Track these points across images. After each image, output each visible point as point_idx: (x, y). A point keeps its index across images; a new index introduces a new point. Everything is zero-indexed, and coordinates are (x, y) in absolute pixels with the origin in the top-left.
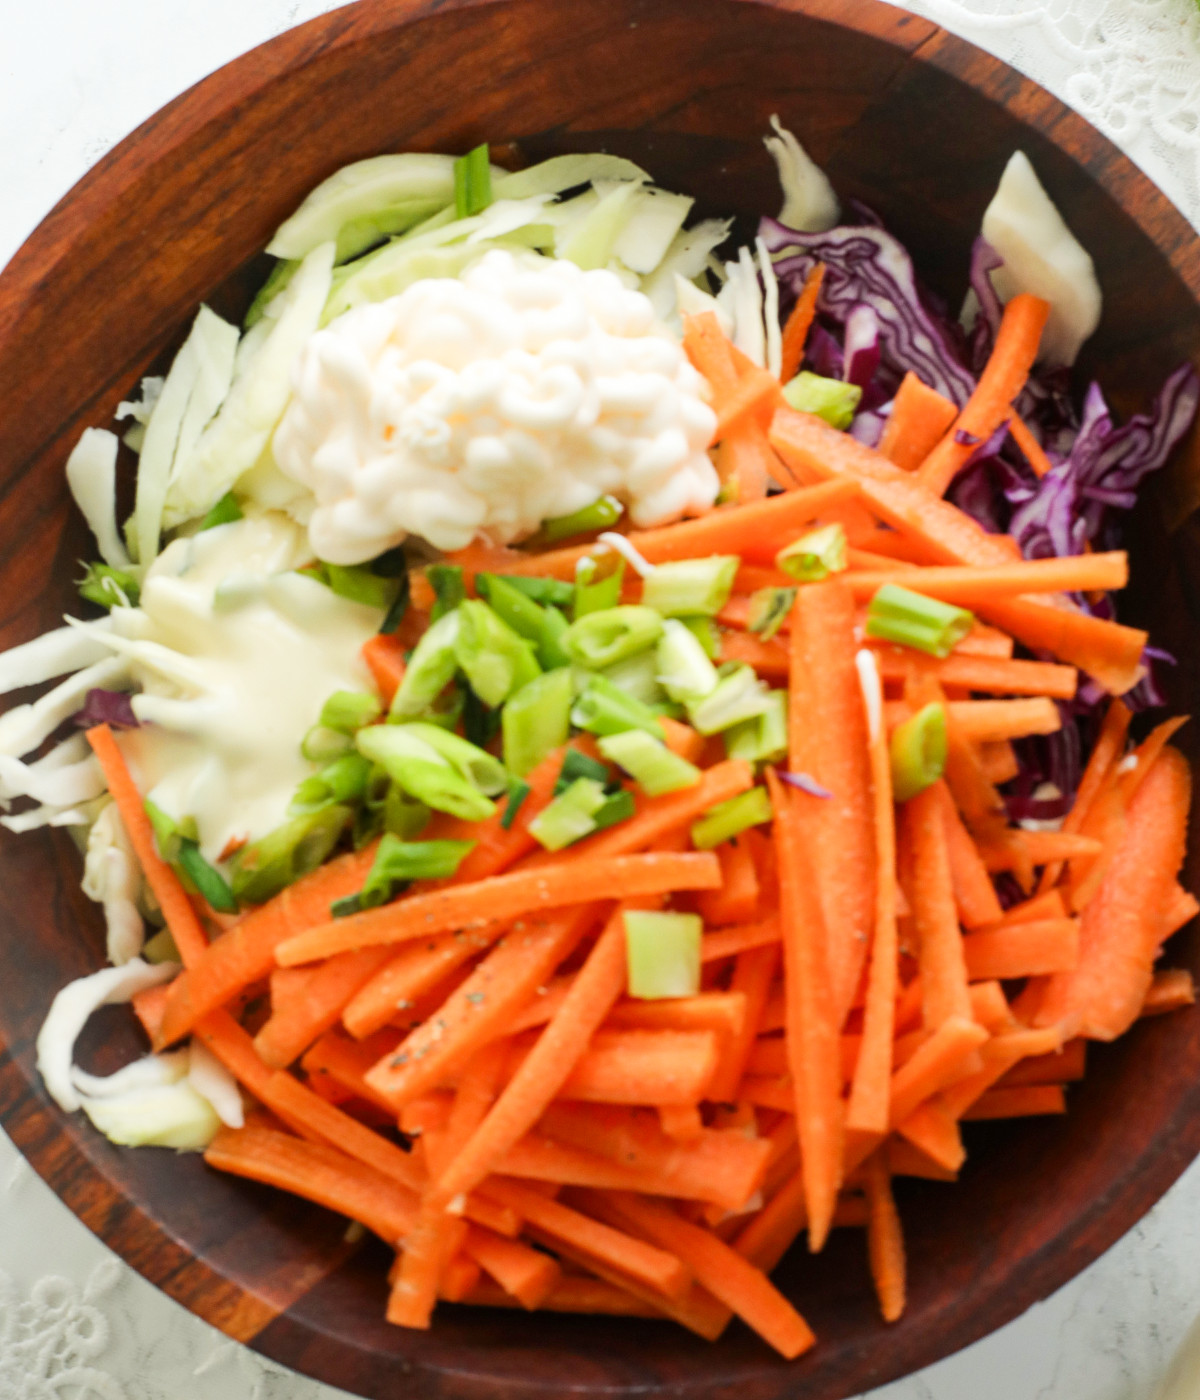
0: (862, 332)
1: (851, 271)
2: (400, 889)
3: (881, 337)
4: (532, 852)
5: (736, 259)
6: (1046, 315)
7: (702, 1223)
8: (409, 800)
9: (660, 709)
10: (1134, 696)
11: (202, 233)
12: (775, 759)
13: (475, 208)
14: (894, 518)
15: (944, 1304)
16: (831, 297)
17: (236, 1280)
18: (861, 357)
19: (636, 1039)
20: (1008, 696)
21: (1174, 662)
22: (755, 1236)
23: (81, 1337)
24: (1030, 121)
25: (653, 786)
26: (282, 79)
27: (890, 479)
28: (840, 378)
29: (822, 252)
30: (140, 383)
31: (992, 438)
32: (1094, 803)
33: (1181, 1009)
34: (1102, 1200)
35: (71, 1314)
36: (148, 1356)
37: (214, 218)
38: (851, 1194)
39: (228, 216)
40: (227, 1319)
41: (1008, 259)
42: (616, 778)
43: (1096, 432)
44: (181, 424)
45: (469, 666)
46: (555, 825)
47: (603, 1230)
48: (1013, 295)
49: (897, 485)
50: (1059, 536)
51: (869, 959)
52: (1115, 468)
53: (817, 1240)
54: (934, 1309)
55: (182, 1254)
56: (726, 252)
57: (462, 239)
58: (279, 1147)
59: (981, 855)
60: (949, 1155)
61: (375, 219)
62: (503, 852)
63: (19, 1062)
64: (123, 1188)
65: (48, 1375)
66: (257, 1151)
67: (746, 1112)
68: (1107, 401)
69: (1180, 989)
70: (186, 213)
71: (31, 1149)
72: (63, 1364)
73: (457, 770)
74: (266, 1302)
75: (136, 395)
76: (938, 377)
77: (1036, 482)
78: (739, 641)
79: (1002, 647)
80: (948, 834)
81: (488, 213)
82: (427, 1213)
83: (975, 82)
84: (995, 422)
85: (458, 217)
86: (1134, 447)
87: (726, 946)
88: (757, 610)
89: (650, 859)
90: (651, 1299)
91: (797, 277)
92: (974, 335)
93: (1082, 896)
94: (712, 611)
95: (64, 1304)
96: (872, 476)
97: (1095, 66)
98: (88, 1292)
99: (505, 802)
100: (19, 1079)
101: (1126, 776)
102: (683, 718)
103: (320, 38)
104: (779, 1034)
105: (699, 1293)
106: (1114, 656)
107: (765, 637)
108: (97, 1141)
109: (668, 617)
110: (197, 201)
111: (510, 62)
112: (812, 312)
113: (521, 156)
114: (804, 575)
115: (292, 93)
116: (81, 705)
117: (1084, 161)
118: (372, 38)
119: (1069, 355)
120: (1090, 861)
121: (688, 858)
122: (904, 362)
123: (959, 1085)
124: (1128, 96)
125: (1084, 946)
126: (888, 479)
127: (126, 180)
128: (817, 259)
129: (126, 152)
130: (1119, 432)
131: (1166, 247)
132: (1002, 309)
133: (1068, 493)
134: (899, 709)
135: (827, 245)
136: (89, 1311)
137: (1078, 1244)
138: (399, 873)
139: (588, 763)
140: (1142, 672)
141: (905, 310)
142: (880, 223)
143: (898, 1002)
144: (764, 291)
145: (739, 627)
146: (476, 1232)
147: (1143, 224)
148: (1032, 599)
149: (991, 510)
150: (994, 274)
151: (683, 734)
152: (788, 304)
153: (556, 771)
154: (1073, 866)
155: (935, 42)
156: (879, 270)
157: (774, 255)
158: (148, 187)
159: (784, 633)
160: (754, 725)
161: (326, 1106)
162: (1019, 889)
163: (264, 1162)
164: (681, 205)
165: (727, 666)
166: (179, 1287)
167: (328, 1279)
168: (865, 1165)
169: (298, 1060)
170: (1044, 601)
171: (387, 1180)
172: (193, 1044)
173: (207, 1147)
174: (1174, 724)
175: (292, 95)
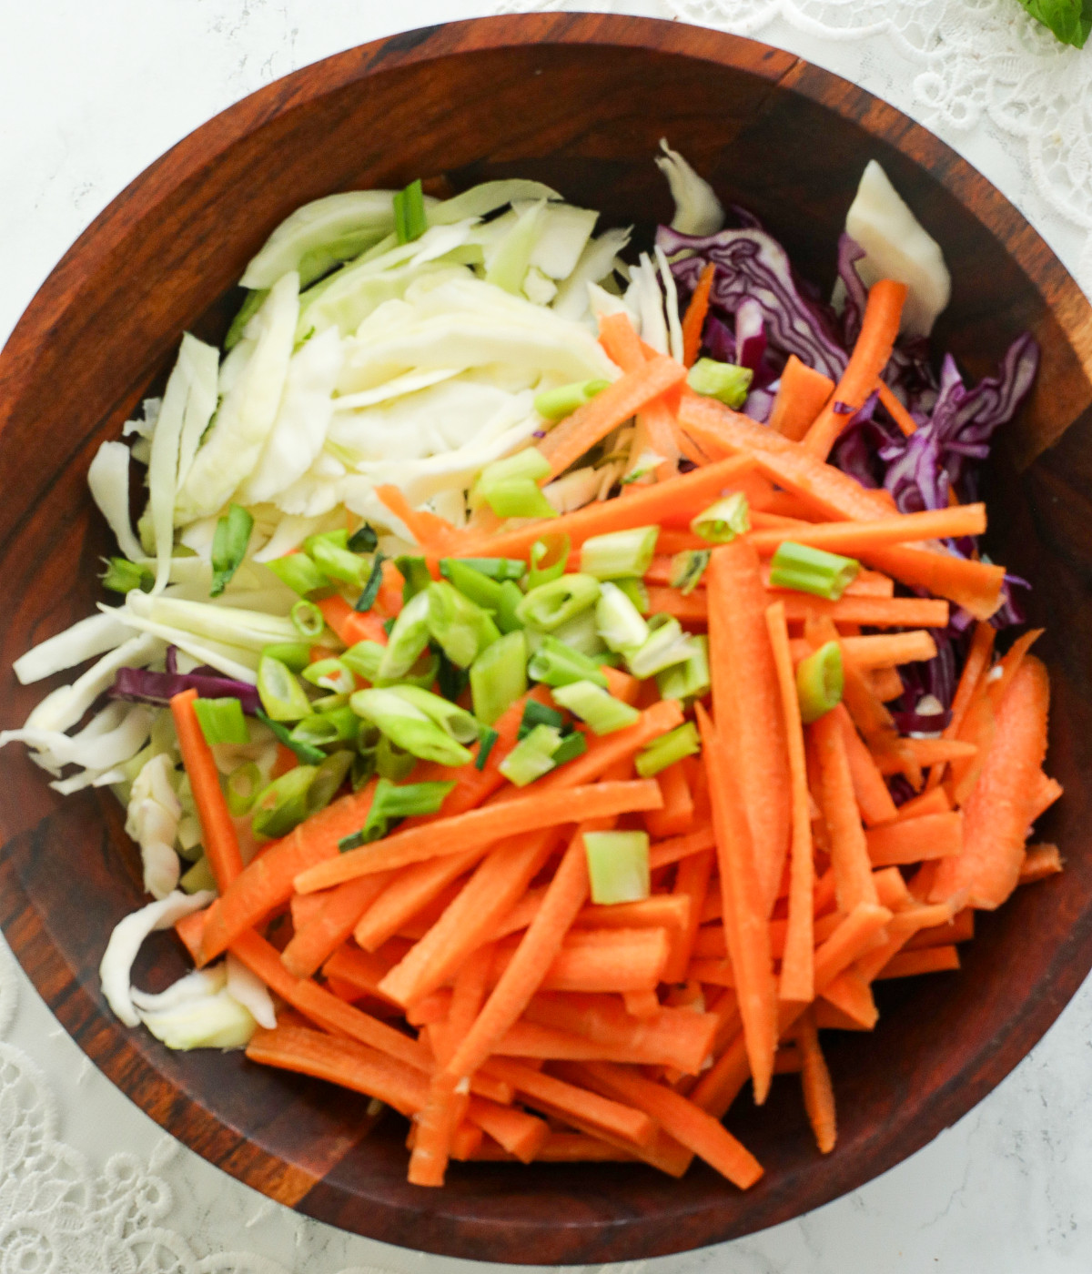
0: (750, 322)
1: (737, 269)
2: (395, 824)
3: (766, 325)
4: (503, 787)
5: (638, 263)
6: (905, 297)
7: (663, 1082)
8: (397, 750)
9: (602, 660)
10: (998, 618)
11: (183, 273)
12: (701, 694)
13: (413, 234)
14: (787, 483)
15: (870, 1135)
16: (721, 291)
17: (282, 1156)
18: (751, 344)
19: (601, 937)
20: (892, 630)
21: (1029, 587)
22: (708, 1090)
23: (149, 1203)
24: (881, 135)
25: (601, 728)
26: (243, 140)
27: (782, 450)
28: (734, 363)
29: (711, 254)
30: (141, 404)
31: (865, 406)
32: (969, 710)
33: (1052, 877)
34: (995, 1041)
35: (139, 1184)
36: (206, 1215)
37: (194, 261)
38: (787, 1046)
39: (205, 257)
40: (276, 1188)
41: (869, 250)
42: (569, 722)
43: (952, 397)
44: (180, 437)
45: (441, 637)
46: (521, 764)
47: (583, 1094)
48: (876, 281)
49: (787, 454)
50: (926, 488)
51: (789, 857)
52: (970, 423)
53: (761, 1094)
54: (860, 1140)
55: (234, 1137)
56: (629, 256)
57: (406, 262)
58: (307, 1041)
59: (876, 763)
60: (866, 1015)
61: (330, 249)
62: (479, 789)
63: (86, 988)
64: (181, 1086)
65: (124, 1236)
66: (290, 1046)
67: (694, 989)
68: (961, 369)
69: (1050, 860)
70: (170, 258)
71: (103, 1061)
72: (135, 1226)
73: (437, 724)
74: (306, 1173)
75: (139, 414)
76: (816, 355)
77: (905, 442)
78: (663, 596)
79: (885, 587)
80: (848, 749)
81: (425, 238)
82: (436, 1091)
83: (832, 104)
84: (867, 392)
85: (399, 244)
86: (985, 405)
87: (669, 855)
88: (677, 569)
89: (602, 787)
90: (627, 1148)
91: (692, 275)
92: (845, 315)
93: (962, 793)
94: (639, 573)
95: (134, 1176)
96: (766, 449)
97: (938, 66)
98: (152, 1164)
99: (477, 748)
100: (87, 1001)
101: (995, 684)
102: (621, 666)
103: (273, 103)
104: (718, 922)
105: (665, 1140)
106: (979, 588)
107: (686, 592)
108: (156, 1048)
109: (603, 581)
110: (178, 248)
111: (435, 110)
112: (706, 306)
113: (450, 185)
114: (715, 538)
115: (253, 151)
116: (113, 681)
117: (929, 167)
118: (317, 100)
119: (926, 328)
120: (968, 761)
121: (634, 784)
122: (787, 345)
123: (871, 955)
124: (966, 90)
125: (967, 833)
126: (779, 452)
127: (117, 236)
128: (708, 260)
129: (115, 212)
130: (971, 393)
131: (1002, 236)
132: (866, 293)
133: (932, 450)
134: (801, 646)
135: (715, 247)
136: (153, 1180)
137: (976, 1079)
138: (393, 811)
139: (545, 712)
140: (1003, 598)
141: (785, 300)
142: (758, 224)
143: (816, 891)
144: (663, 290)
145: (663, 584)
146: (477, 1101)
147: (982, 218)
148: (908, 545)
149: (867, 468)
150: (858, 264)
151: (621, 680)
152: (685, 299)
153: (519, 718)
154: (954, 765)
155: (796, 70)
156: (760, 265)
157: (670, 258)
158: (135, 240)
159: (701, 587)
160: (681, 668)
161: (345, 1006)
162: (911, 788)
163: (298, 1055)
164: (589, 219)
165: (655, 619)
166: (234, 1165)
167: (356, 1148)
168: (797, 1024)
169: (320, 969)
170: (918, 546)
171: (401, 1064)
172: (229, 958)
173: (247, 1044)
174: (1033, 636)
175: (253, 152)
